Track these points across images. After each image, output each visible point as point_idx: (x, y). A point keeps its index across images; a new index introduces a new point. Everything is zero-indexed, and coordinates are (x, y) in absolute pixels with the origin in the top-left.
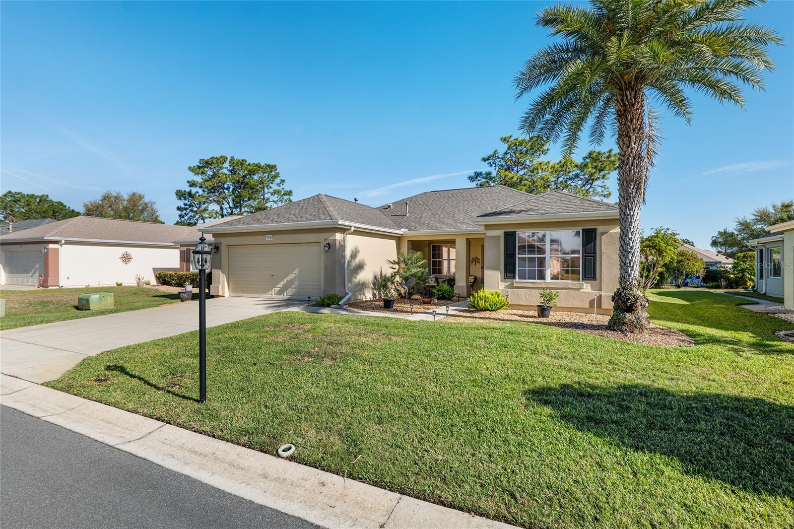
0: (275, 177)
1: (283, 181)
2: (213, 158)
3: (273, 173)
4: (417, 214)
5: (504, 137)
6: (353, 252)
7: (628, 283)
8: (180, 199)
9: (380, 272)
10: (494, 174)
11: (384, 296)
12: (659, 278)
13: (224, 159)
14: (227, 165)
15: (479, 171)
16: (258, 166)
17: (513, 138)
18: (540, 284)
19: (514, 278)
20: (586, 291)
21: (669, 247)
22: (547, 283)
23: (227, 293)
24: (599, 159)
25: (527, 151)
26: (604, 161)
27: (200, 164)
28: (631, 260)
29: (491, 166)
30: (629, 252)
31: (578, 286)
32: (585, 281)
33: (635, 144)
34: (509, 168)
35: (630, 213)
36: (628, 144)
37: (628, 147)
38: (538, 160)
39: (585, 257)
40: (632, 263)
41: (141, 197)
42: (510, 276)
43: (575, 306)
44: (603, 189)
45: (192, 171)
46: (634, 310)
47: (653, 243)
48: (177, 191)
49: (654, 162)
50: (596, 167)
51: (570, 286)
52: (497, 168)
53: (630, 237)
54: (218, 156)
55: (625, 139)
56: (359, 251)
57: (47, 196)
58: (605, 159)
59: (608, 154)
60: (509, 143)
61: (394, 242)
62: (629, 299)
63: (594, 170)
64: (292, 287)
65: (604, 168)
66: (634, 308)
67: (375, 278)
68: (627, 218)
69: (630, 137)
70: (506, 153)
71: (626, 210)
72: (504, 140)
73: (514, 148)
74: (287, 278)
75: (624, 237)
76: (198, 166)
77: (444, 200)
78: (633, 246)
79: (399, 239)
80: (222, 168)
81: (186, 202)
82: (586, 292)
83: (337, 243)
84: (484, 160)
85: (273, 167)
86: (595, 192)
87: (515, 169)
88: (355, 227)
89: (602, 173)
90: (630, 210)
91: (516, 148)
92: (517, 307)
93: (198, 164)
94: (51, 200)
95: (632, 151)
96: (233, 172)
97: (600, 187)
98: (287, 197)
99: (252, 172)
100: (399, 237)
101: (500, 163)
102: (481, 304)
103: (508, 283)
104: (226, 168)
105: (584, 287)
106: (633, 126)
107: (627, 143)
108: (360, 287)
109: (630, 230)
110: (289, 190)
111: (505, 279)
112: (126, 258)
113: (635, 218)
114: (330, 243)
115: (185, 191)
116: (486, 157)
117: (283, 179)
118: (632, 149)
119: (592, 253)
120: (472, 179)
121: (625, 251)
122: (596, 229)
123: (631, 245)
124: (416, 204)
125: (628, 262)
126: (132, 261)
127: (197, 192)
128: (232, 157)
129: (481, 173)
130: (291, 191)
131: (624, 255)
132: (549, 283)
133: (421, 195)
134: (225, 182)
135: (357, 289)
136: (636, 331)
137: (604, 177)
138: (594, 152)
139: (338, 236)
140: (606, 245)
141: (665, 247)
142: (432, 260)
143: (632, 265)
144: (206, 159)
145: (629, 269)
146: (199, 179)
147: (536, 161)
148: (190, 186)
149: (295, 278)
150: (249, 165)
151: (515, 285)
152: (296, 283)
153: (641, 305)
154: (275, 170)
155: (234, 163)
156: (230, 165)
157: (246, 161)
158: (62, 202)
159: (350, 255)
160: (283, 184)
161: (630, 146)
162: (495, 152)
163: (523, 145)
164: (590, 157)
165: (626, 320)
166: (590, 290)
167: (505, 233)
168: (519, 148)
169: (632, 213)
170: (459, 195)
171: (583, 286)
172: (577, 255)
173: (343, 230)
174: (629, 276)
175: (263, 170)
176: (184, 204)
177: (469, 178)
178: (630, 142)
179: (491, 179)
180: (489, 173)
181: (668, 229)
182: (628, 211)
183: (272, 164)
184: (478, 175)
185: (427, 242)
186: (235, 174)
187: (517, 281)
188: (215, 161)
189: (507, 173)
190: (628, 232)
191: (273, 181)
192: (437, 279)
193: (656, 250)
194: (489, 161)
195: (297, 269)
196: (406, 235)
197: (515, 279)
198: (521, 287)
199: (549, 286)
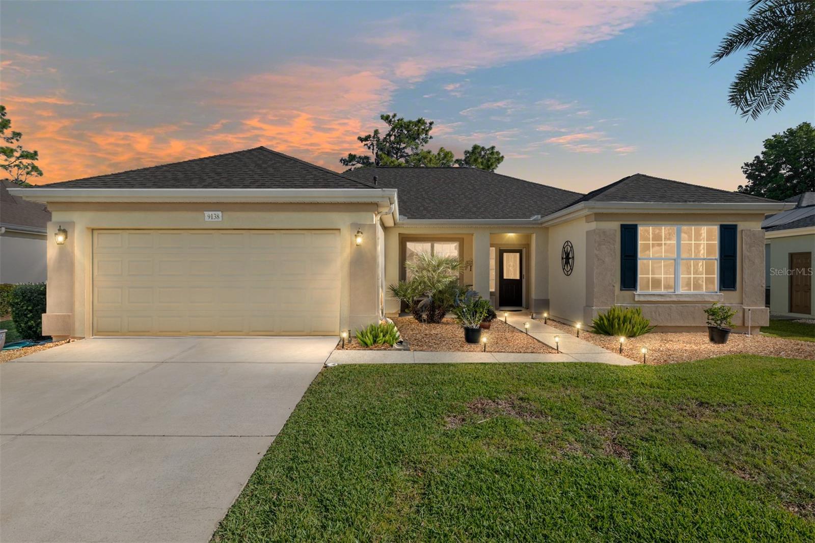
1: (18, 134)
5: (386, 115)
10: (372, 159)
15: (353, 153)
19: (635, 288)
22: (678, 295)
29: (368, 148)
31: (716, 299)
32: (723, 292)
34: (389, 154)
39: (723, 260)
51: (707, 299)
60: (393, 123)
72: (386, 118)
83: (376, 232)
84: (361, 140)
98: (29, 161)
110: (32, 151)
111: (621, 290)
116: (364, 136)
119: (731, 256)
120: (345, 162)
122: (736, 226)
129: (356, 157)
130: (36, 153)
140: (748, 246)
151: (637, 299)
162: (375, 132)
167: (622, 226)
171: (722, 298)
177: (341, 161)
179: (368, 164)
180: (366, 158)
184: (352, 157)
187: (638, 293)
194: (366, 143)
197: (636, 290)
198: (645, 301)
199: (682, 299)
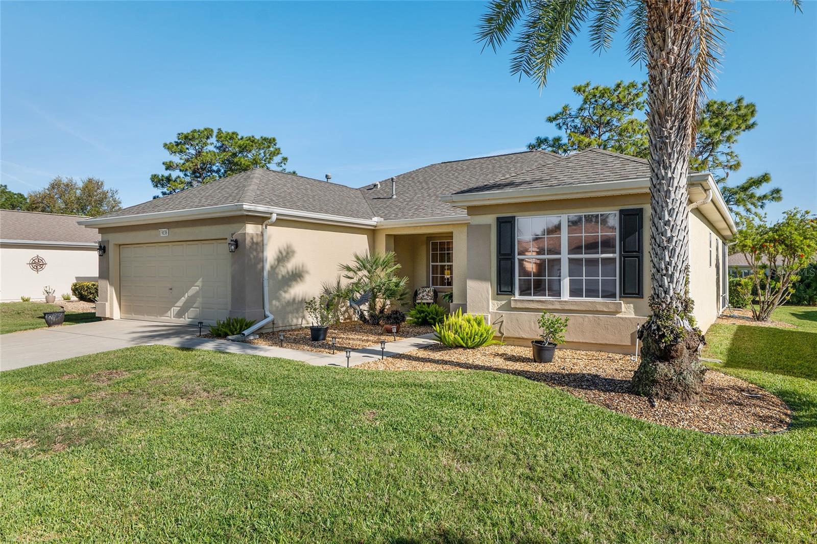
0: (273, 154)
1: (285, 159)
2: (194, 131)
3: (271, 149)
4: (408, 195)
5: (578, 85)
6: (281, 252)
7: (664, 306)
8: (157, 186)
9: (336, 283)
10: (565, 140)
11: (345, 319)
12: (794, 291)
13: (208, 133)
14: (213, 139)
15: (543, 136)
16: (252, 140)
17: (590, 87)
18: (552, 303)
19: (512, 293)
20: (626, 316)
21: (808, 241)
22: (561, 301)
23: (117, 314)
24: (722, 113)
25: (613, 105)
26: (729, 115)
27: (179, 139)
28: (669, 263)
29: (560, 128)
30: (664, 248)
31: (612, 308)
32: (624, 299)
33: (673, 44)
34: (587, 131)
35: (666, 174)
36: (662, 45)
37: (661, 51)
38: (630, 117)
39: (624, 257)
40: (671, 269)
41: (99, 185)
42: (506, 290)
43: (607, 342)
44: (729, 157)
45: (168, 149)
46: (673, 358)
47: (780, 236)
48: (152, 175)
49: (712, 76)
50: (717, 125)
51: (600, 308)
52: (569, 131)
53: (666, 219)
54: (202, 129)
55: (655, 36)
56: (293, 252)
57: (6, 186)
58: (732, 113)
59: (735, 105)
60: (586, 94)
61: (365, 237)
62: (663, 336)
63: (713, 129)
64: (194, 306)
65: (730, 125)
66: (673, 353)
67: (327, 291)
68: (660, 184)
69: (664, 31)
70: (581, 109)
71: (659, 169)
72: (579, 90)
73: (593, 100)
74: (189, 292)
75: (656, 220)
76: (176, 142)
77: (453, 174)
78: (673, 236)
79: (372, 233)
80: (206, 144)
81: (165, 190)
82: (626, 318)
83: (248, 239)
84: (550, 120)
85: (271, 141)
86: (717, 162)
87: (597, 132)
88: (278, 214)
89: (727, 133)
90: (665, 168)
91: (596, 101)
92: (516, 342)
93: (177, 140)
94: (10, 192)
95: (668, 58)
96: (222, 149)
97: (725, 155)
99: (243, 149)
100: (374, 230)
101: (573, 124)
102: (450, 336)
103: (504, 302)
104: (212, 144)
105: (623, 309)
106: (669, 10)
107: (659, 42)
108: (295, 306)
109: (667, 206)
111: (498, 294)
112: (38, 265)
113: (675, 184)
114: (238, 239)
115: (163, 176)
116: (553, 115)
117: (285, 157)
118: (668, 53)
119: (636, 252)
120: (532, 148)
121: (659, 246)
122: (641, 210)
123: (669, 234)
124: (414, 182)
125: (663, 266)
126: (46, 268)
127: (179, 177)
128: (219, 129)
129: (546, 140)
131: (657, 254)
132: (566, 302)
133: (426, 169)
134: (212, 164)
135: (289, 309)
136: (676, 397)
137: (728, 139)
138: (715, 102)
139: (251, 229)
141: (801, 241)
142: (431, 264)
143: (670, 273)
144: (185, 132)
145: (665, 279)
146: (177, 159)
147: (626, 119)
148: (167, 169)
149: (197, 292)
150: (242, 139)
151: (513, 305)
152: (199, 300)
153: (689, 348)
154: (275, 145)
155: (221, 137)
156: (217, 141)
157: (237, 134)
158: (22, 193)
159: (276, 257)
160: (285, 164)
161: (666, 48)
162: (565, 108)
163: (606, 95)
164: (708, 111)
165: (657, 376)
166: (632, 315)
167: (498, 219)
168: (601, 101)
169: (670, 175)
170: (477, 166)
171: (621, 307)
172: (611, 255)
173: (261, 219)
174: (665, 293)
175: (257, 145)
176: (162, 192)
177: (529, 147)
178: (664, 41)
179: (560, 146)
180: (557, 139)
181: (807, 213)
182: (663, 171)
183: (270, 136)
184: (542, 142)
185: (425, 237)
186: (224, 151)
187: (516, 298)
188: (196, 135)
189: (582, 137)
190: (663, 210)
191: (270, 159)
192: (435, 292)
193: (786, 245)
194: (558, 122)
195: (201, 280)
196: (382, 227)
197: (514, 294)
198: (523, 308)
199: (567, 307)
